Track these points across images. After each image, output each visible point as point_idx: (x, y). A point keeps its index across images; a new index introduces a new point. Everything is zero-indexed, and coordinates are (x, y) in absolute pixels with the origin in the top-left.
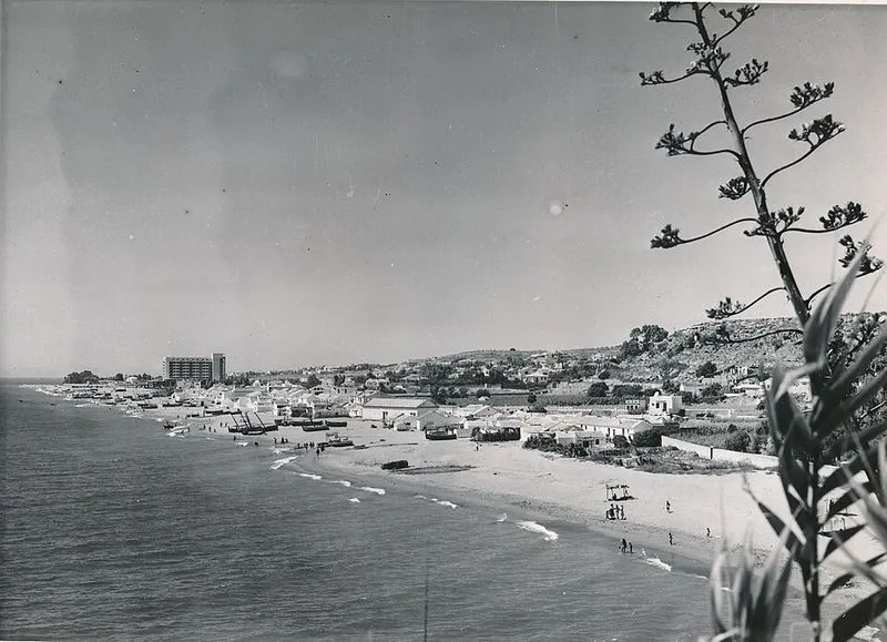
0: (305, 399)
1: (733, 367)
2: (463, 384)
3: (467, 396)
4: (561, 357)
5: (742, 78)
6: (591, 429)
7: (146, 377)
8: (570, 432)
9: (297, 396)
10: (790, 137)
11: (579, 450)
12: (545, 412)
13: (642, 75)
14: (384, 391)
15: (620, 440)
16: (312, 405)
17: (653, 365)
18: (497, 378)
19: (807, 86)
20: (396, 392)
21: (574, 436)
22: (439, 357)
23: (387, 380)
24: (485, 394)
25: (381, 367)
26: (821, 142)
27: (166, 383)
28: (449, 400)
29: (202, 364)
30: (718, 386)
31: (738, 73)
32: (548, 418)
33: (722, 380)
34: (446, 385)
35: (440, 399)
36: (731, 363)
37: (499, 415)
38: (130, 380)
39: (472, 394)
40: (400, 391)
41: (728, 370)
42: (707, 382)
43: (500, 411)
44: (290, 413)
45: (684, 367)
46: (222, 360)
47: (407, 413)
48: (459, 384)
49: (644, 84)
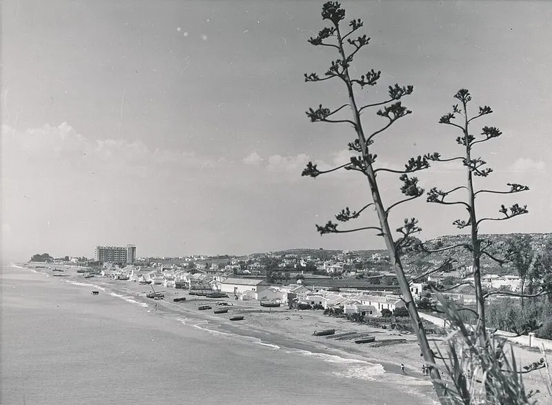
0: (185, 277)
1: (464, 266)
2: (287, 271)
3: (290, 279)
4: (352, 256)
5: (366, 80)
6: (367, 304)
7: (84, 259)
8: (353, 305)
9: (180, 274)
10: (378, 114)
11: (359, 317)
12: (339, 291)
13: (306, 75)
14: (236, 274)
15: (386, 312)
16: (189, 281)
17: (412, 263)
18: (311, 268)
19: (396, 86)
20: (244, 274)
21: (356, 308)
22: (274, 252)
23: (239, 266)
24: (302, 278)
25: (236, 258)
26: (396, 118)
27: (97, 263)
28: (279, 281)
29: (121, 251)
30: (453, 278)
31: (363, 77)
32: (340, 295)
33: (456, 274)
34: (277, 271)
35: (272, 280)
36: (463, 263)
37: (309, 292)
38: (73, 260)
39: (294, 278)
40: (247, 274)
41: (460, 268)
42: (446, 275)
43: (309, 289)
44: (175, 286)
45: (430, 265)
46: (134, 249)
47: (250, 288)
48: (286, 271)
49: (306, 81)
